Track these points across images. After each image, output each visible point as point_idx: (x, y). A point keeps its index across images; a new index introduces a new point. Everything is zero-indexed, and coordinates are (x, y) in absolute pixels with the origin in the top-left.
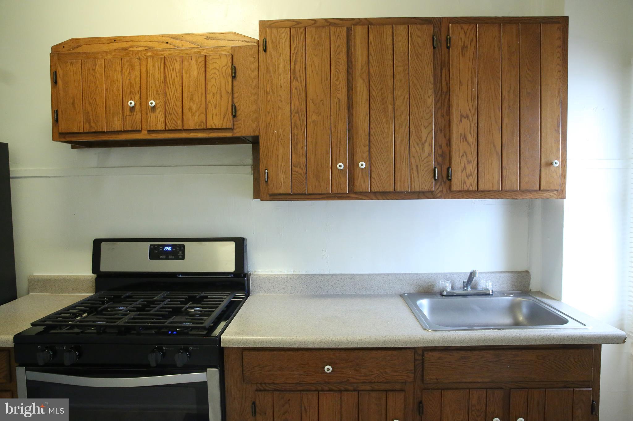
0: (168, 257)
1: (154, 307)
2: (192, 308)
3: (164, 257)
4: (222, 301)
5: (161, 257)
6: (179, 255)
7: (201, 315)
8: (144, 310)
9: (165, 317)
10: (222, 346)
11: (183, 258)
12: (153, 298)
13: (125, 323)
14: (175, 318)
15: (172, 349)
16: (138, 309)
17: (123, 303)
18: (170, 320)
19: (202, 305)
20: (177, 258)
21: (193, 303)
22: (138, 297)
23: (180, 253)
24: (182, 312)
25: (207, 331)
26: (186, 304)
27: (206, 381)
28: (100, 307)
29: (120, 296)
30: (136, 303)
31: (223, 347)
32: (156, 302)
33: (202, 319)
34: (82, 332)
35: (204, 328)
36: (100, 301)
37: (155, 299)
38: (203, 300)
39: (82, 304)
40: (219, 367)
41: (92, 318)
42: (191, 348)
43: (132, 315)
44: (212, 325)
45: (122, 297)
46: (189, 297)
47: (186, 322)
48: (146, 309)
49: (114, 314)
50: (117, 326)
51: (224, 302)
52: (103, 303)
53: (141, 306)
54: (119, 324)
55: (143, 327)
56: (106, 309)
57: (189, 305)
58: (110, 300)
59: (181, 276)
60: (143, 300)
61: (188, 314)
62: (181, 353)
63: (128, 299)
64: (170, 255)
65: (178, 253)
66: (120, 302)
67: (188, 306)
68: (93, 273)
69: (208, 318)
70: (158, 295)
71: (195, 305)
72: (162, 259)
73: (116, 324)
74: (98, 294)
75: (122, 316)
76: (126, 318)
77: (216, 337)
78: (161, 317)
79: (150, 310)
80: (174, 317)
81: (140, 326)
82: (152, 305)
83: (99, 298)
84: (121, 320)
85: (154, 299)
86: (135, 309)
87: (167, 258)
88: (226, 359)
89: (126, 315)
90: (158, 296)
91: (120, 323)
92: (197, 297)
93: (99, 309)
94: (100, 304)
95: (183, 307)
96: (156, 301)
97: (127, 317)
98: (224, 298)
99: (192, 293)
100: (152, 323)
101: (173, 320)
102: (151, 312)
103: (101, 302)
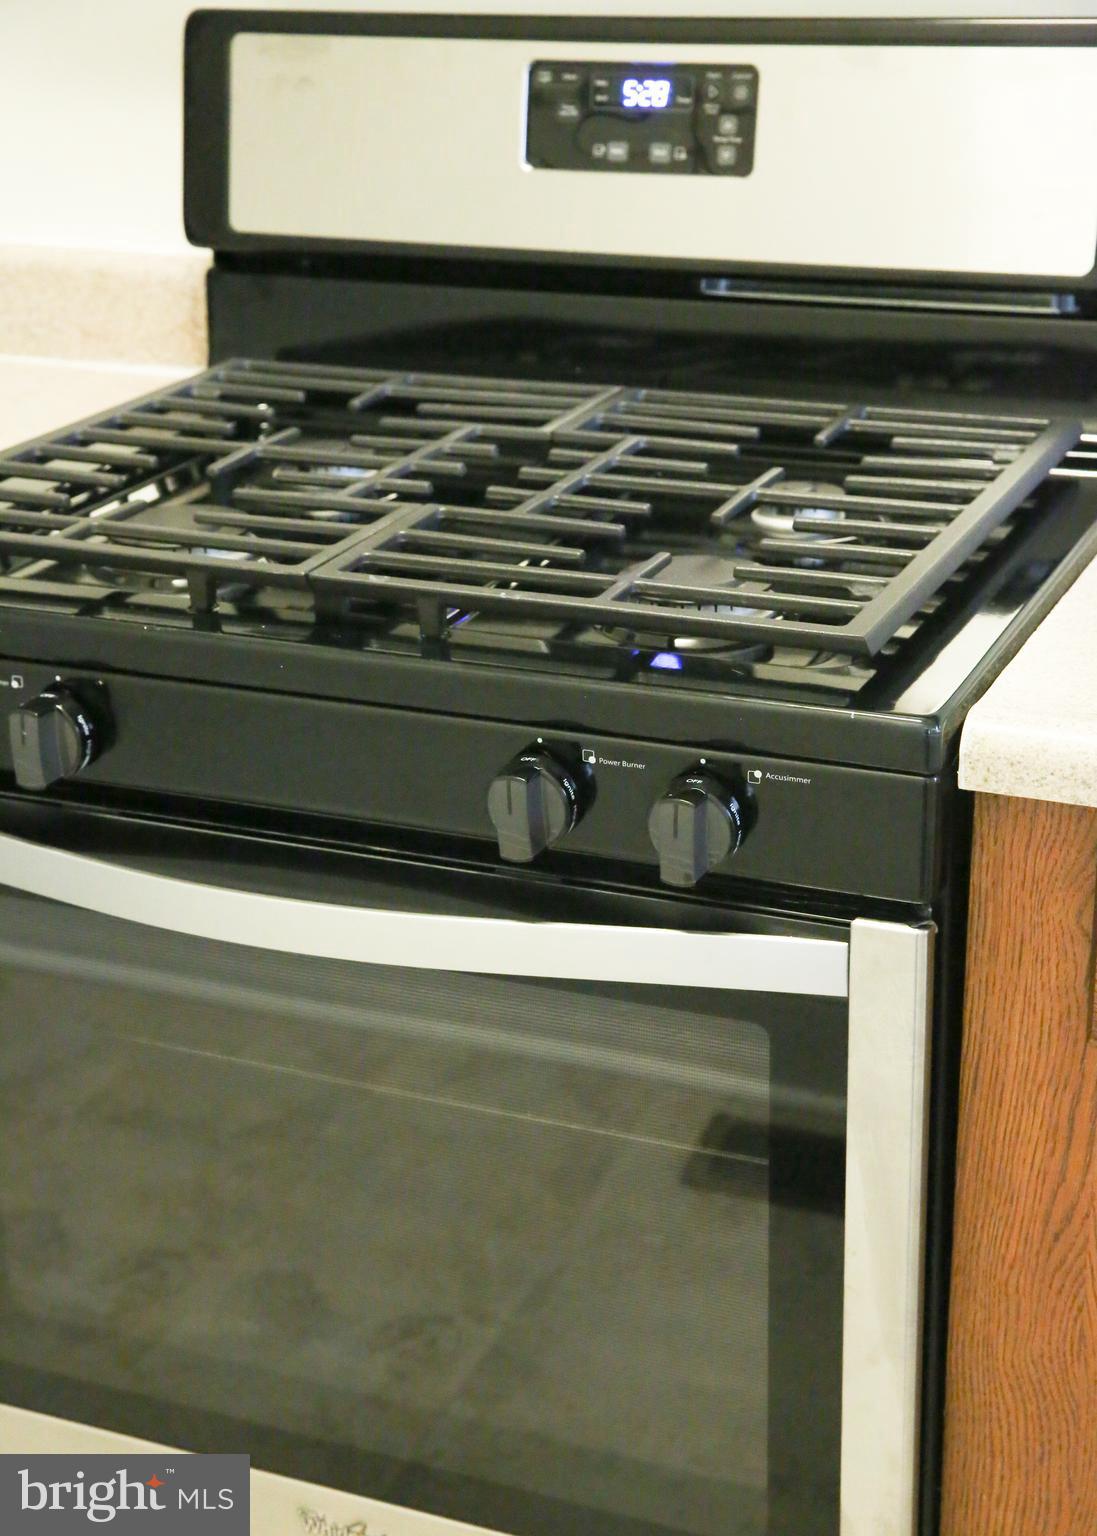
0: (645, 154)
1: (543, 485)
2: (784, 508)
3: (618, 151)
4: (990, 477)
5: (599, 151)
6: (717, 139)
7: (833, 562)
8: (476, 498)
9: (602, 552)
10: (962, 785)
11: (743, 165)
12: (542, 423)
13: (358, 567)
14: (666, 563)
15: (640, 766)
16: (445, 489)
17: (357, 438)
18: (634, 576)
19: (851, 491)
20: (701, 161)
21: (788, 477)
22: (448, 408)
23: (728, 124)
24: (714, 531)
25: (872, 673)
26: (747, 478)
27: (845, 995)
28: (224, 454)
29: (340, 399)
30: (432, 446)
31: (970, 795)
32: (556, 453)
33: (842, 592)
34: (116, 601)
35: (856, 652)
36: (229, 418)
37: (553, 434)
38: (858, 461)
39: (123, 426)
40: (936, 917)
41: (180, 517)
42: (758, 774)
43: (404, 519)
44: (906, 632)
45: (356, 403)
46: (770, 433)
47: (734, 602)
48: (491, 489)
49: (303, 510)
50: (308, 584)
51: (998, 481)
52: (247, 429)
53: (458, 467)
54: (316, 574)
55: (467, 605)
56: (251, 470)
57: (768, 485)
58: (286, 413)
59: (722, 289)
60: (479, 428)
61: (750, 543)
62: (697, 798)
63: (389, 421)
64: (662, 138)
65: (714, 124)
66: (342, 434)
67: (755, 488)
68: (195, 235)
69: (885, 585)
70: (568, 407)
71: (801, 491)
72: (606, 165)
73: (299, 570)
74: (221, 370)
75: (341, 520)
76: (365, 540)
77: (934, 719)
78: (578, 553)
79: (518, 502)
80: (663, 556)
81: (447, 601)
82: (528, 471)
83: (224, 398)
84: (330, 550)
85: (547, 429)
86: (424, 485)
87: (637, 162)
88: (980, 878)
89: (368, 517)
90: (571, 416)
91: (326, 564)
92: (821, 437)
93: (216, 467)
94: (227, 437)
95: (719, 501)
96: (554, 442)
97: (367, 531)
98: (997, 456)
99: (788, 411)
100: (524, 586)
101: (650, 575)
102: (520, 513)
103: (229, 426)
